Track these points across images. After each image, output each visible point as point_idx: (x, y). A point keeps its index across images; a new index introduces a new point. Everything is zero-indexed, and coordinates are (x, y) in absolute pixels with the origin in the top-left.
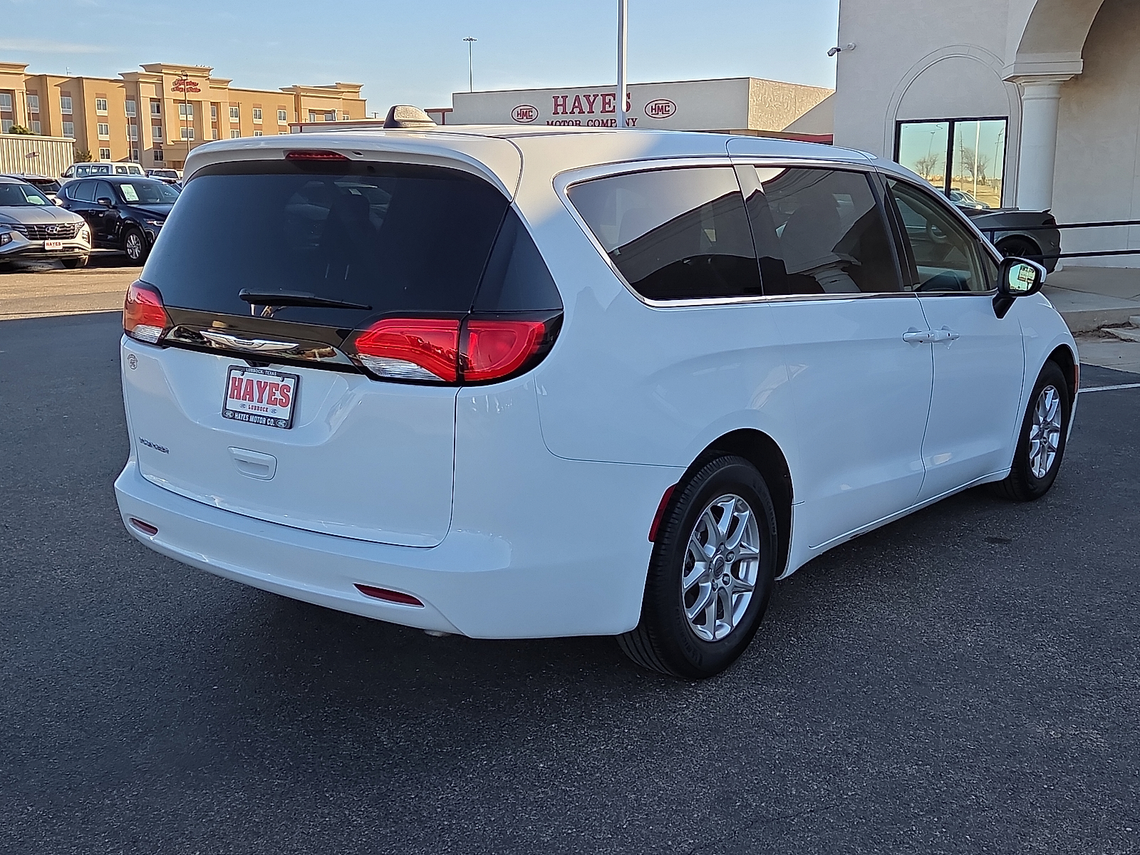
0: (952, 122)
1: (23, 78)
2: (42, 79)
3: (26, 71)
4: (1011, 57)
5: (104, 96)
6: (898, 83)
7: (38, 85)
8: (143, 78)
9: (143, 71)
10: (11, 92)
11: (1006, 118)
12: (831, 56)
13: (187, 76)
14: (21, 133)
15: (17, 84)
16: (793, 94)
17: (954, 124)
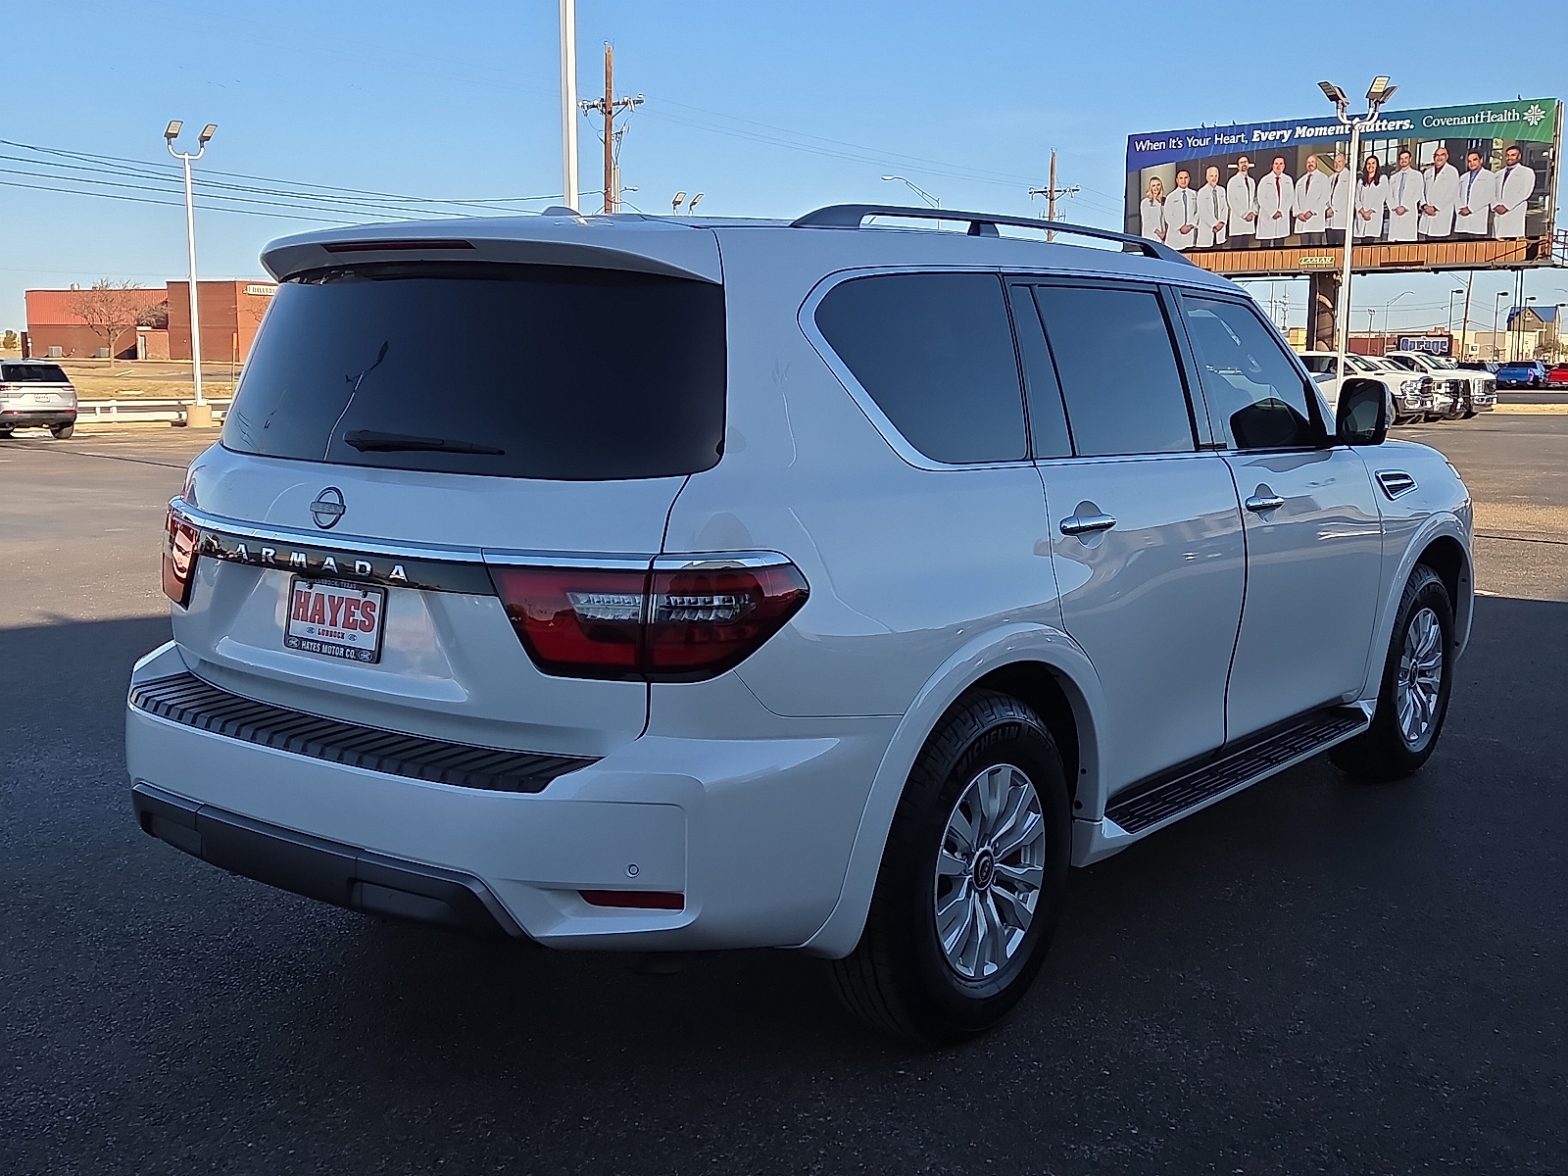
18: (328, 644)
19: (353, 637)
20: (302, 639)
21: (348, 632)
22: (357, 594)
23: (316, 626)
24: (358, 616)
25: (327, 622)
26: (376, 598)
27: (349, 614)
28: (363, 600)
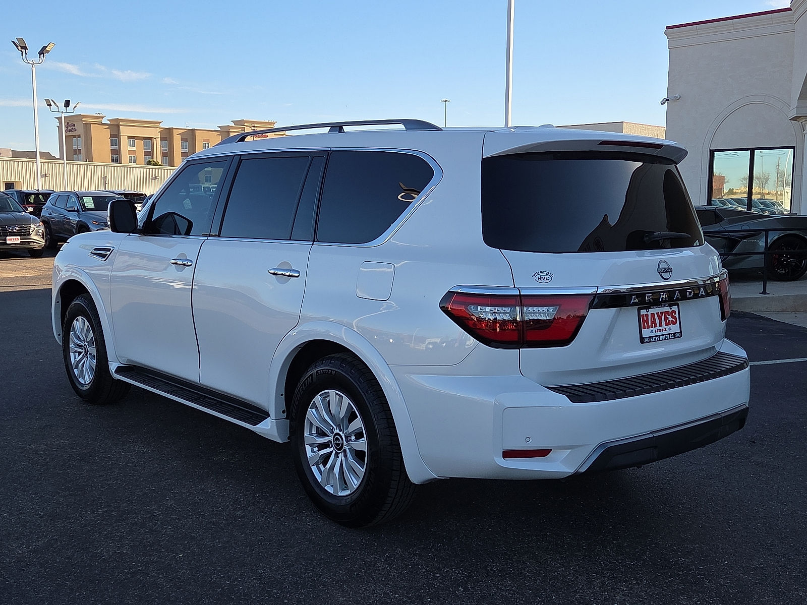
0: (752, 151)
1: (159, 130)
2: (170, 131)
3: (161, 125)
4: (795, 103)
5: (208, 141)
6: (712, 122)
7: (167, 135)
8: (232, 129)
9: (233, 125)
10: (151, 139)
11: (793, 148)
12: (663, 104)
13: (255, 127)
14: (154, 165)
15: (155, 134)
16: (656, 133)
17: (754, 152)
18: (661, 335)
19: (670, 329)
20: (650, 337)
21: (667, 327)
22: (667, 309)
23: (654, 329)
24: (670, 318)
25: (658, 325)
26: (675, 308)
27: (666, 319)
28: (670, 311)
